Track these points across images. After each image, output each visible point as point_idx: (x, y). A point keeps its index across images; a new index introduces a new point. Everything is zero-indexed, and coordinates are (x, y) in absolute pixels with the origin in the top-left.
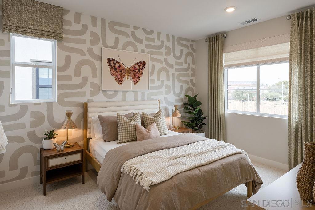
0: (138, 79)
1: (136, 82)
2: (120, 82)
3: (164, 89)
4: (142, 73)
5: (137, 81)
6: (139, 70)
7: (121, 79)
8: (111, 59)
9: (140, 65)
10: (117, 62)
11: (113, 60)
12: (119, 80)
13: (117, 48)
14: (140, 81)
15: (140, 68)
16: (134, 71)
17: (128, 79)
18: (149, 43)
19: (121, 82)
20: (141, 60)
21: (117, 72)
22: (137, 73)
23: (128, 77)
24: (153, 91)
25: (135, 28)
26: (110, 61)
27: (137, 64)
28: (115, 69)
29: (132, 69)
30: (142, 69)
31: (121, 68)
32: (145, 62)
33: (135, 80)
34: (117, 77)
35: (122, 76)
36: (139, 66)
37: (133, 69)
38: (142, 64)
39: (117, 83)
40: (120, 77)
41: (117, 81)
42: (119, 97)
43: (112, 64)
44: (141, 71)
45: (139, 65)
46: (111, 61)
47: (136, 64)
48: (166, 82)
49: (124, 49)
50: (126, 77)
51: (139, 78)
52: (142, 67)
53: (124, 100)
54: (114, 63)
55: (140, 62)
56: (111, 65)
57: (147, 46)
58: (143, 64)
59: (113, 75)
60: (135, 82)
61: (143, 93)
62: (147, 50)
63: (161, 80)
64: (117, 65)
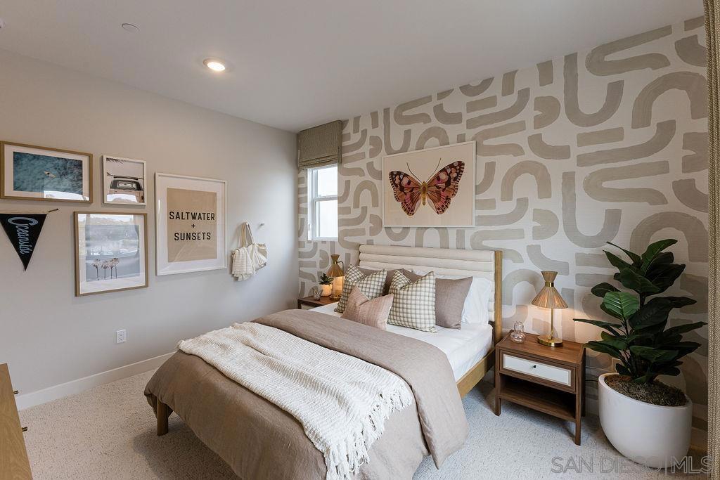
0: (446, 202)
1: (441, 210)
2: (410, 210)
3: (527, 223)
4: (455, 190)
5: (443, 206)
6: (448, 183)
7: (411, 204)
8: (395, 173)
9: (451, 172)
10: (406, 175)
11: (399, 173)
12: (409, 208)
13: (407, 149)
14: (450, 206)
15: (450, 178)
16: (438, 187)
17: (424, 204)
18: (475, 114)
19: (412, 211)
20: (454, 160)
21: (406, 194)
22: (444, 190)
23: (424, 200)
24: (489, 228)
25: (442, 95)
26: (394, 176)
27: (444, 170)
28: (402, 189)
29: (434, 184)
30: (455, 179)
31: (412, 185)
32: (463, 161)
33: (440, 204)
34: (405, 203)
35: (414, 200)
36: (448, 175)
37: (436, 182)
38: (455, 167)
39: (405, 214)
40: (410, 201)
41: (405, 210)
42: (411, 238)
43: (397, 181)
44: (453, 183)
45: (449, 171)
46: (396, 175)
47: (441, 171)
48: (536, 203)
49: (420, 147)
50: (421, 201)
51: (448, 200)
52: (455, 175)
53: (419, 245)
54: (399, 179)
55: (451, 166)
56: (394, 183)
57: (471, 124)
58: (458, 167)
59: (398, 199)
60: (439, 209)
61: (460, 234)
62: (470, 133)
63: (515, 198)
64: (405, 181)
